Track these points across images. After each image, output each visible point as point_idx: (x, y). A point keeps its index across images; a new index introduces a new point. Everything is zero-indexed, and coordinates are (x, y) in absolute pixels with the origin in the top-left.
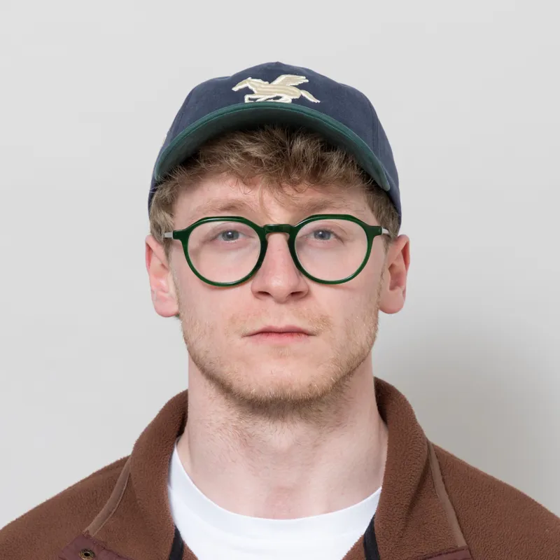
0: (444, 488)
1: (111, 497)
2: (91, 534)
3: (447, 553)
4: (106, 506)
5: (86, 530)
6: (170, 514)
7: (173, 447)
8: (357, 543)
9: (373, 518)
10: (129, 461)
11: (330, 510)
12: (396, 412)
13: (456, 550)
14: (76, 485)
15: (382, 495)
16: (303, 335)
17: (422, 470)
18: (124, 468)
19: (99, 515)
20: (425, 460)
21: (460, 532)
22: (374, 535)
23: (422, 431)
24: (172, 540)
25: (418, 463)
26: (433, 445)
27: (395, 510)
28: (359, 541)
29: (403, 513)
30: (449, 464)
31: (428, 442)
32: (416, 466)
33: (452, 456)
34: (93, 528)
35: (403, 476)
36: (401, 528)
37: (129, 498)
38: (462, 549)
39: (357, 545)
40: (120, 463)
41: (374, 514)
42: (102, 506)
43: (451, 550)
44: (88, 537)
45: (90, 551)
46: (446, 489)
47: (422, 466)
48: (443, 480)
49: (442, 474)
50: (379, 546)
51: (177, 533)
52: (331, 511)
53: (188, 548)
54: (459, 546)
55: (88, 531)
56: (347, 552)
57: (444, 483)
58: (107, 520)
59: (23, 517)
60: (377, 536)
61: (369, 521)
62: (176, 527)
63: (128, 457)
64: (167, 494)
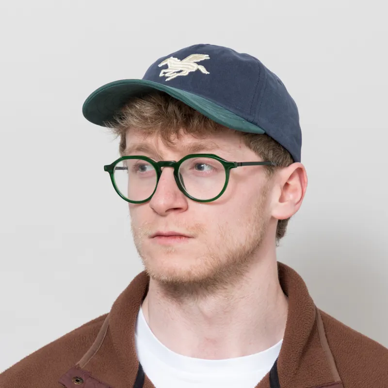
0: (326, 341)
1: (96, 341)
2: (80, 366)
3: (327, 386)
4: (91, 348)
5: (77, 364)
6: (136, 354)
7: (139, 308)
8: (265, 377)
9: (277, 360)
10: (108, 316)
11: (244, 354)
12: (294, 287)
13: (333, 384)
14: (72, 332)
15: (283, 344)
16: (183, 238)
17: (311, 328)
18: (105, 321)
19: (86, 354)
20: (313, 321)
21: (336, 371)
22: (277, 372)
23: (312, 301)
24: (137, 372)
25: (309, 323)
26: (320, 310)
27: (292, 355)
28: (266, 376)
29: (297, 358)
30: (331, 324)
31: (316, 309)
32: (307, 325)
33: (333, 318)
34: (82, 362)
35: (298, 332)
36: (296, 368)
37: (107, 342)
38: (338, 383)
39: (264, 379)
40: (102, 318)
41: (277, 357)
42: (88, 347)
43: (330, 384)
44: (79, 368)
45: (80, 378)
46: (328, 342)
47: (312, 325)
48: (326, 335)
49: (325, 331)
50: (280, 380)
51: (140, 367)
52: (243, 356)
53: (148, 378)
54: (335, 381)
55: (79, 365)
56: (257, 383)
57: (327, 337)
58: (92, 357)
59: (34, 353)
60: (279, 373)
61: (274, 362)
62: (139, 363)
63: (108, 314)
64: (134, 340)
